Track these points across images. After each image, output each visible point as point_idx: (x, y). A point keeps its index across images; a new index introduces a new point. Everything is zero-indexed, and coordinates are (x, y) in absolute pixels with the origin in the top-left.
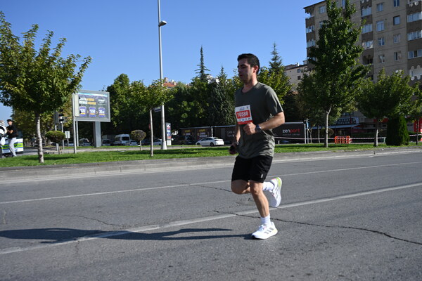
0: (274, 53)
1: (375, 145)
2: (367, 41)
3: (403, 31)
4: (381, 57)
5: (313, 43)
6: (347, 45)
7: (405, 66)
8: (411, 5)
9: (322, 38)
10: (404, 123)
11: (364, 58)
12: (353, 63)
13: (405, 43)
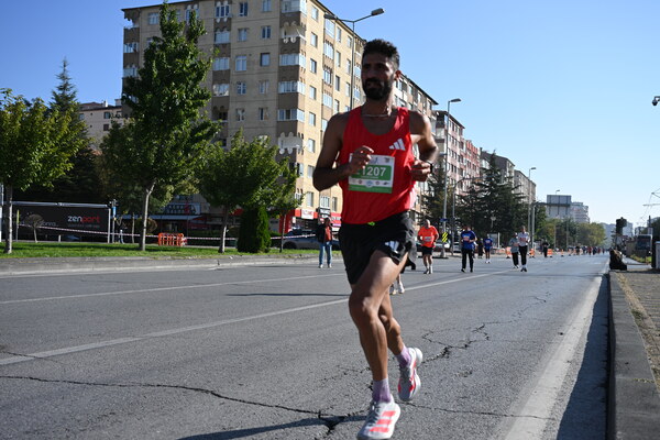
0: (63, 77)
1: (220, 251)
2: (220, 83)
3: (273, 77)
4: (240, 112)
5: (134, 73)
6: (187, 84)
7: (273, 131)
8: (286, 41)
9: (149, 66)
10: (264, 217)
11: (214, 108)
12: (194, 114)
13: (274, 97)
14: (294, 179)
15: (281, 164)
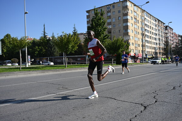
0: (74, 28)
1: (112, 65)
2: (109, 25)
6: (102, 26)
9: (92, 23)
12: (104, 33)
13: (122, 27)
14: (128, 46)
15: (125, 43)
